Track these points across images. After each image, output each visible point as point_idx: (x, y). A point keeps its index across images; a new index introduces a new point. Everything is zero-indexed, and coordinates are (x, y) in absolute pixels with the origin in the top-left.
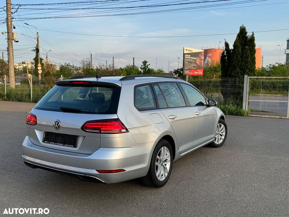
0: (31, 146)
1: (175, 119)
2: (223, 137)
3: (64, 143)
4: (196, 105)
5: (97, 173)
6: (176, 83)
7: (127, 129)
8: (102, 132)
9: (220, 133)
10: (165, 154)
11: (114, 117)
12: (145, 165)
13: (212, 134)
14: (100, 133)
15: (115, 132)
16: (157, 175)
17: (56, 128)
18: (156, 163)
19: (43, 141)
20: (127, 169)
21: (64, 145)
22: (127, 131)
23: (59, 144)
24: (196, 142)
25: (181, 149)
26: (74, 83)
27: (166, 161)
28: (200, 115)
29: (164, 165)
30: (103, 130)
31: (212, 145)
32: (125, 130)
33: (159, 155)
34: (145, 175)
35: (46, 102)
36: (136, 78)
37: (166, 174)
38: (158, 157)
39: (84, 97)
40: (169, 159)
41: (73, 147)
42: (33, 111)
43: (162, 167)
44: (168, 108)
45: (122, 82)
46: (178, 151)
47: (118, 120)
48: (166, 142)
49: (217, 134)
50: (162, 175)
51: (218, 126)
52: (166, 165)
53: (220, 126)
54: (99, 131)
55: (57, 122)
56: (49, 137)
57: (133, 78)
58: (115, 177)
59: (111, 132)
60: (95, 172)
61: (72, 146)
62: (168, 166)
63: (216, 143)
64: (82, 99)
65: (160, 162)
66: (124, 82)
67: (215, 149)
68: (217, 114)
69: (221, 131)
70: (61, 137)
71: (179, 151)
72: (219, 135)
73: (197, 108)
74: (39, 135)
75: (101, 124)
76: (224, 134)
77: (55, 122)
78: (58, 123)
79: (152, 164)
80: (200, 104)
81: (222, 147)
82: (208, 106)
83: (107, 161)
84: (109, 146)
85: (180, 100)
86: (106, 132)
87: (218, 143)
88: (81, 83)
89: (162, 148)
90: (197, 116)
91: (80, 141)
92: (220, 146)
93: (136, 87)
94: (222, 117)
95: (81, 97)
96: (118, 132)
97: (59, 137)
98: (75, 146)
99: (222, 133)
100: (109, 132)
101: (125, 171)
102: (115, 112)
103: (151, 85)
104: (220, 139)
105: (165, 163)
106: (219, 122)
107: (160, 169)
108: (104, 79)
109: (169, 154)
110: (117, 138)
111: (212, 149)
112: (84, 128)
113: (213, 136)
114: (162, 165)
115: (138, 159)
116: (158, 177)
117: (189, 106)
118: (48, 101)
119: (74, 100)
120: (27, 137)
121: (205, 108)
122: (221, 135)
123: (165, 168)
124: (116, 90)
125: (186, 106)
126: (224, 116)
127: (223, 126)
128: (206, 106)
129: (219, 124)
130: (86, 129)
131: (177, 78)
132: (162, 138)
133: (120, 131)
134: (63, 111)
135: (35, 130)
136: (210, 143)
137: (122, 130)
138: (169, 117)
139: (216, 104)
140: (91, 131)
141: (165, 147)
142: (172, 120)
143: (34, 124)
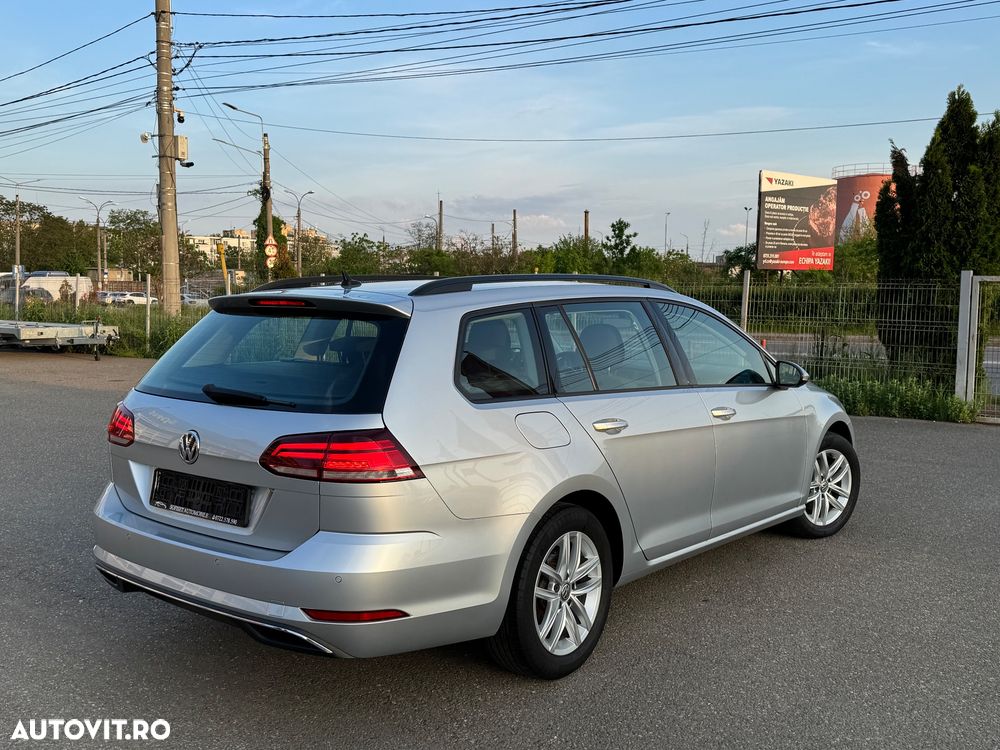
0: (120, 517)
1: (623, 433)
2: (844, 502)
3: (212, 510)
4: (728, 382)
5: (306, 619)
6: (642, 301)
7: (416, 468)
8: (326, 475)
9: (832, 485)
10: (581, 557)
11: (372, 422)
12: (491, 595)
13: (790, 486)
14: (320, 478)
16: (542, 633)
17: (187, 459)
18: (539, 592)
19: (152, 501)
20: (416, 611)
21: (210, 518)
22: (418, 473)
23: (195, 513)
24: (717, 518)
25: (648, 541)
26: (262, 303)
27: (583, 582)
28: (733, 420)
29: (575, 599)
30: (328, 470)
31: (795, 529)
32: (408, 471)
33: (554, 563)
34: (493, 632)
36: (475, 286)
37: (584, 633)
38: (544, 568)
40: (597, 576)
41: (238, 525)
42: (131, 401)
43: (565, 604)
44: (597, 392)
45: (416, 299)
46: (633, 547)
47: (384, 433)
48: (582, 514)
49: (817, 489)
50: (565, 634)
51: (820, 460)
52: (582, 598)
53: (831, 461)
54: (313, 473)
55: (190, 436)
56: (173, 487)
57: (465, 286)
58: (368, 637)
59: (359, 477)
60: (297, 615)
61: (235, 522)
62: (592, 606)
63: (813, 521)
64: (315, 358)
65: (557, 588)
66: (423, 302)
67: (809, 544)
68: (812, 417)
69: (835, 476)
70: (203, 490)
71: (638, 550)
72: (826, 493)
73: (733, 393)
74: (142, 477)
75: (323, 446)
76: (847, 489)
77: (185, 438)
78: (194, 440)
79: (520, 594)
80: (748, 378)
81: (839, 538)
82: (776, 386)
83: (337, 580)
84: (354, 524)
86: (340, 475)
87: (821, 524)
88: (281, 303)
89: (566, 538)
90: (720, 421)
91: (259, 504)
92: (831, 535)
93: (467, 319)
94: (838, 428)
95: (309, 350)
96: (385, 477)
97: (198, 489)
98: (244, 523)
99: (839, 484)
100: (351, 475)
101: (406, 615)
102: (378, 408)
103: (534, 313)
104: (831, 507)
105: (580, 592)
106: (825, 444)
107: (554, 609)
108: (368, 292)
109: (594, 558)
110: (384, 497)
111: (798, 543)
112: (272, 458)
113: (797, 495)
114: (564, 597)
115: (464, 575)
116: (545, 644)
117: (692, 385)
120: (112, 484)
121: (765, 395)
122: (836, 494)
123: (577, 614)
124: (392, 328)
125: (678, 386)
126: (847, 420)
127: (842, 457)
128: (768, 385)
129: (824, 453)
130: (277, 465)
131: (647, 286)
132: (560, 500)
133: (392, 472)
134: (213, 398)
135: (131, 463)
136: (788, 521)
137: (398, 471)
138: (596, 425)
139: (802, 378)
140: (291, 470)
141: (579, 535)
142: (605, 436)
143: (125, 441)
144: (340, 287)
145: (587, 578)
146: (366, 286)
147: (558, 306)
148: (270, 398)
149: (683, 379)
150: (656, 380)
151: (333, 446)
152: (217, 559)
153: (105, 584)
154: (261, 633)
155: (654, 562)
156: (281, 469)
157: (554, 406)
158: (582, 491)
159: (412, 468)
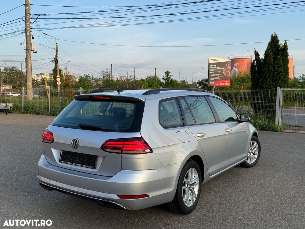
0: (47, 166)
1: (204, 137)
2: (256, 156)
3: (82, 164)
4: (226, 121)
5: (118, 198)
6: (205, 96)
7: (151, 150)
8: (124, 152)
9: (253, 151)
10: (193, 175)
11: (137, 135)
12: (171, 189)
13: (243, 153)
14: (122, 153)
15: (138, 153)
16: (184, 200)
17: (74, 147)
18: (184, 187)
19: (60, 161)
20: (151, 194)
21: (82, 166)
22: (151, 151)
23: (77, 165)
24: (227, 162)
25: (211, 170)
26: (94, 97)
27: (194, 184)
28: (231, 132)
29: (192, 189)
30: (124, 150)
31: (244, 165)
32: (148, 150)
33: (187, 178)
34: (171, 200)
35: (63, 118)
36: (160, 92)
37: (195, 199)
38: (185, 180)
39: (104, 111)
40: (197, 182)
41: (92, 168)
42: (50, 128)
43: (189, 190)
44: (196, 124)
45: (146, 96)
46: (207, 173)
47: (141, 138)
48: (194, 162)
49: (249, 153)
50: (190, 200)
51: (250, 144)
52: (193, 188)
53: (253, 144)
54: (120, 152)
55: (75, 140)
56: (67, 156)
57: (157, 92)
58: (138, 203)
59: (134, 153)
60: (115, 197)
61: (91, 167)
62: (196, 190)
63: (248, 162)
64: (102, 114)
65: (187, 186)
66: (148, 97)
67: (248, 169)
68: (249, 131)
69: (254, 149)
70: (79, 157)
71: (208, 173)
72: (252, 154)
73: (227, 124)
74: (56, 154)
75: (122, 143)
76: (257, 152)
77: (73, 141)
78: (77, 141)
79: (179, 188)
80: (231, 120)
81: (255, 167)
82: (240, 122)
83: (128, 185)
84: (132, 167)
85: (208, 114)
86: (128, 152)
87: (250, 163)
88: (101, 97)
89: (190, 170)
90: (228, 133)
91: (99, 162)
92: (253, 166)
93: (161, 102)
94: (255, 134)
95: (101, 112)
96: (142, 152)
97: (77, 157)
98: (94, 167)
99: (255, 151)
100: (131, 152)
101: (149, 196)
102: (138, 130)
103: (177, 99)
104: (253, 158)
105: (193, 187)
106: (252, 139)
107: (187, 193)
108: (126, 93)
109: (197, 176)
110: (141, 159)
111: (244, 169)
112: (104, 147)
113: (245, 155)
114: (189, 188)
115: (164, 183)
116: (185, 203)
117: (219, 122)
118: (66, 117)
119: (93, 115)
120: (43, 156)
121: (237, 124)
122: (254, 154)
123: (193, 192)
124: (139, 106)
125: (216, 122)
127: (256, 143)
128: (237, 122)
129: (251, 142)
130: (106, 149)
131: (205, 92)
132: (189, 159)
133: (144, 151)
134: (81, 128)
135: (52, 149)
136: (243, 163)
137: (146, 150)
138: (197, 135)
139: (249, 119)
140: (112, 151)
141: (193, 169)
142: (200, 138)
143: (50, 142)
144: (116, 92)
145: (195, 183)
146: (125, 92)
147: (183, 97)
150: (209, 120)
151: (125, 143)
153: (40, 187)
155: (212, 176)
156: (109, 150)
157: (186, 129)
158: (195, 155)
159: (150, 149)
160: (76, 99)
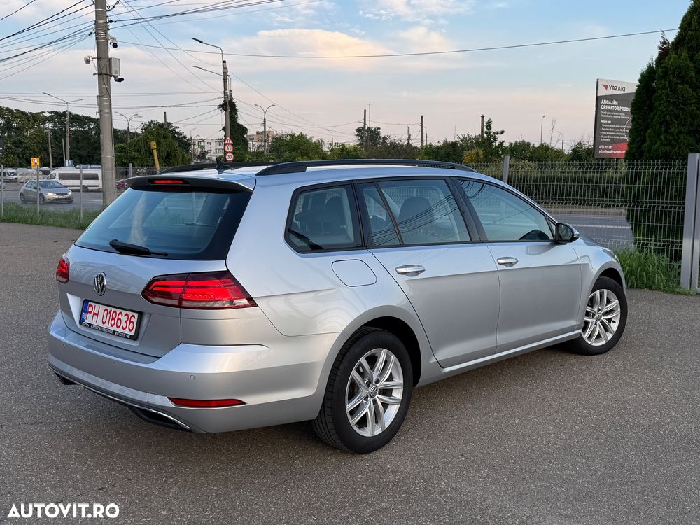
1: (420, 276)
2: (615, 326)
4: (521, 239)
5: (171, 404)
6: (446, 179)
7: (250, 299)
8: (184, 304)
11: (217, 266)
12: (310, 391)
14: (180, 306)
15: (216, 305)
16: (353, 422)
17: (99, 292)
19: (81, 322)
20: (251, 400)
21: (114, 334)
22: (252, 302)
23: (106, 330)
25: (443, 354)
26: (156, 181)
28: (515, 267)
30: (187, 300)
32: (244, 302)
36: (309, 169)
41: (130, 339)
44: (402, 245)
45: (260, 177)
46: (429, 358)
47: (227, 274)
54: (176, 302)
55: (100, 275)
57: (301, 168)
59: (208, 306)
60: (163, 401)
63: (590, 343)
68: (586, 265)
71: (434, 360)
72: (598, 323)
74: (75, 307)
75: (182, 283)
76: (616, 317)
77: (97, 277)
78: (103, 279)
82: (558, 241)
83: (192, 377)
84: (207, 339)
86: (195, 304)
87: (597, 345)
88: (168, 182)
90: (504, 268)
94: (609, 273)
96: (227, 305)
99: (610, 320)
100: (202, 304)
101: (244, 403)
102: (222, 255)
103: (355, 188)
106: (598, 285)
110: (228, 319)
112: (147, 293)
113: (574, 323)
116: (355, 429)
117: (482, 241)
120: (59, 313)
121: (548, 248)
124: (238, 197)
125: (472, 242)
126: (619, 269)
128: (551, 241)
130: (153, 297)
131: (453, 168)
132: (364, 325)
133: (232, 302)
134: (117, 249)
135: (68, 295)
136: (567, 342)
137: (236, 301)
138: (398, 269)
139: (573, 235)
140: (162, 300)
142: (406, 278)
143: (65, 280)
144: (215, 170)
147: (375, 182)
148: (151, 250)
149: (476, 235)
150: (456, 238)
151: (190, 283)
152: (114, 362)
154: (145, 415)
155: (447, 370)
156: (156, 300)
157: (365, 256)
158: (384, 317)
159: (247, 299)
160: (132, 188)
